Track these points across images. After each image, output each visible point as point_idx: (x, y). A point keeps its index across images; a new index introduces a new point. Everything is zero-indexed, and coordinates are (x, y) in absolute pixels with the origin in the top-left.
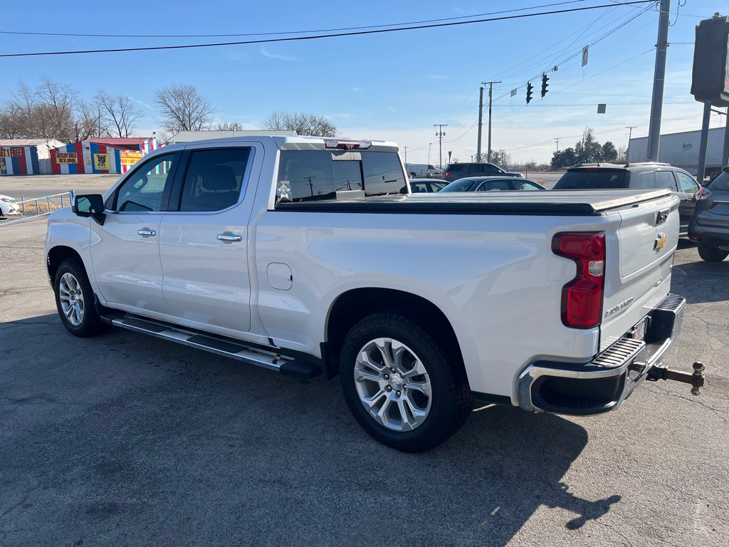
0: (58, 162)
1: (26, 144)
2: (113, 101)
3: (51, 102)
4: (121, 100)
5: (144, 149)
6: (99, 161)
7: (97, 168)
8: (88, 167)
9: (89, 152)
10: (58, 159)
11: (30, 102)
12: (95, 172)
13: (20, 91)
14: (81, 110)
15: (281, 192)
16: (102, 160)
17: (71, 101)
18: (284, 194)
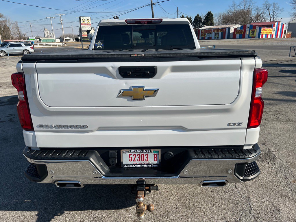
0: (236, 34)
1: (227, 27)
2: (270, 5)
3: (243, 8)
4: (274, 4)
5: (274, 27)
6: (252, 33)
7: (250, 36)
8: (247, 36)
9: (248, 29)
10: (236, 32)
11: (235, 9)
12: (249, 37)
13: (232, 5)
14: (256, 10)
15: (98, 45)
16: (253, 32)
17: (252, 7)
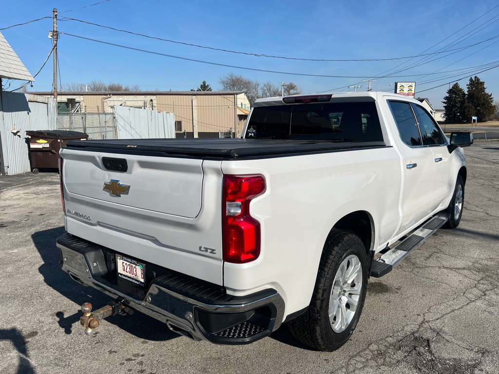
18: (251, 133)
